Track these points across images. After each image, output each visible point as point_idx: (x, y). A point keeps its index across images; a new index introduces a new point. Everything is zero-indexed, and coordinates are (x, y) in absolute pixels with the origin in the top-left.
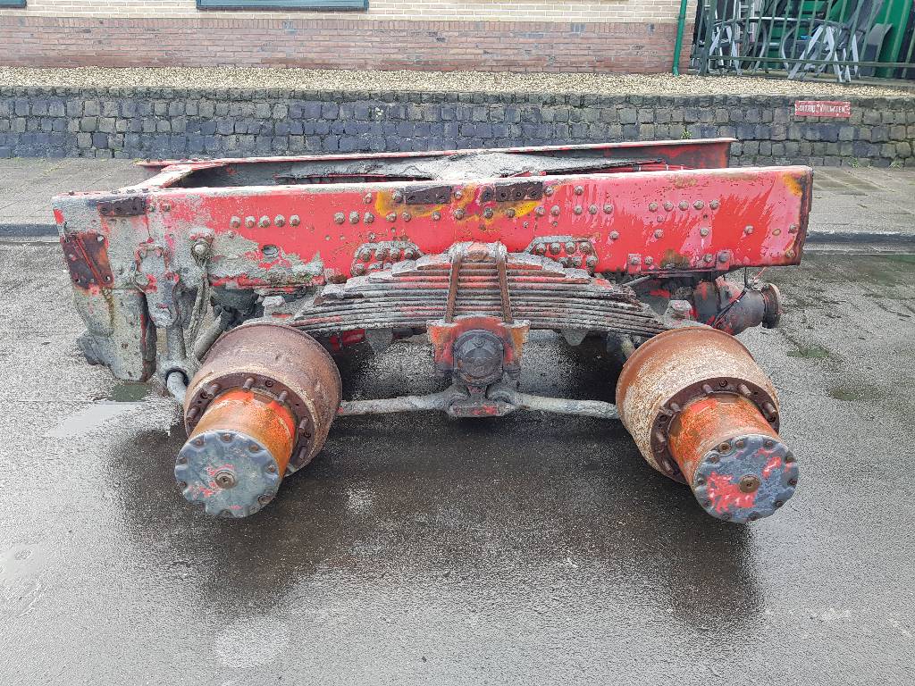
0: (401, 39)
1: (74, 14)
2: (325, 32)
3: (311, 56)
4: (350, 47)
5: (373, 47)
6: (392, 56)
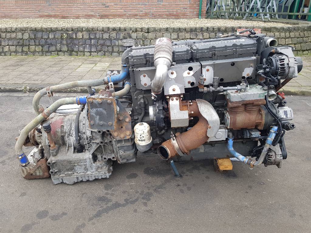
0: (91, 7)
4: (72, 10)
6: (89, 13)
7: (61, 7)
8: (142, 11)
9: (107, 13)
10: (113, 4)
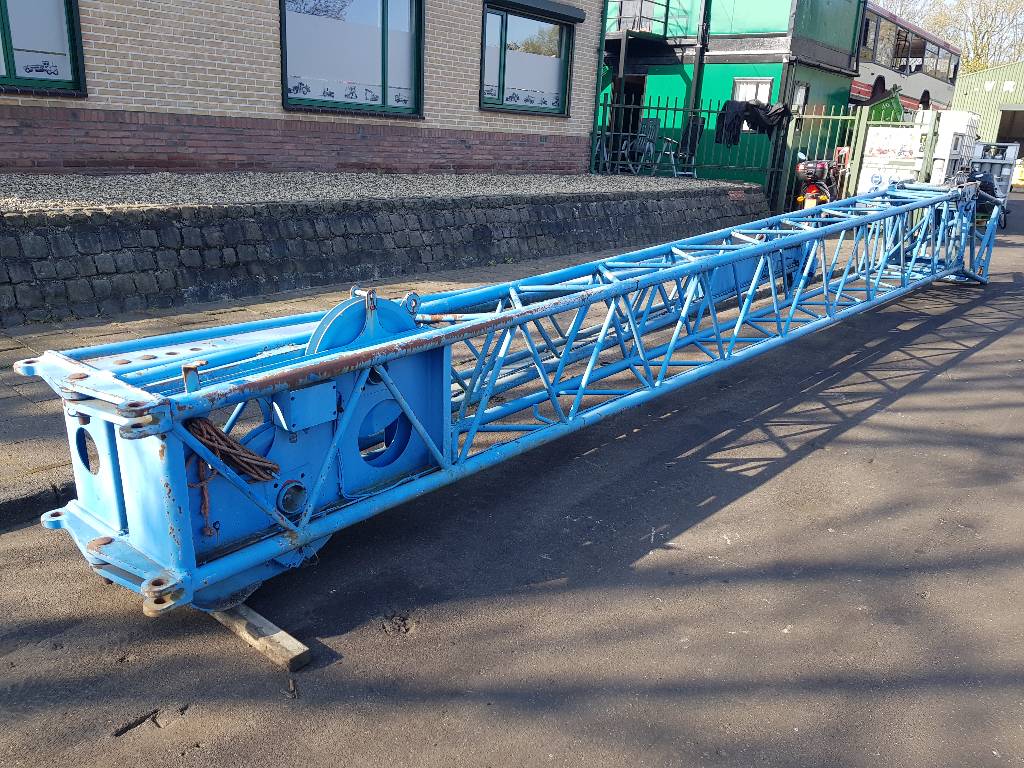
0: (443, 146)
1: (146, 108)
2: (388, 139)
3: (378, 160)
4: (407, 152)
5: (424, 152)
6: (436, 161)
7: (386, 144)
8: (518, 159)
9: (467, 162)
10: (478, 142)
